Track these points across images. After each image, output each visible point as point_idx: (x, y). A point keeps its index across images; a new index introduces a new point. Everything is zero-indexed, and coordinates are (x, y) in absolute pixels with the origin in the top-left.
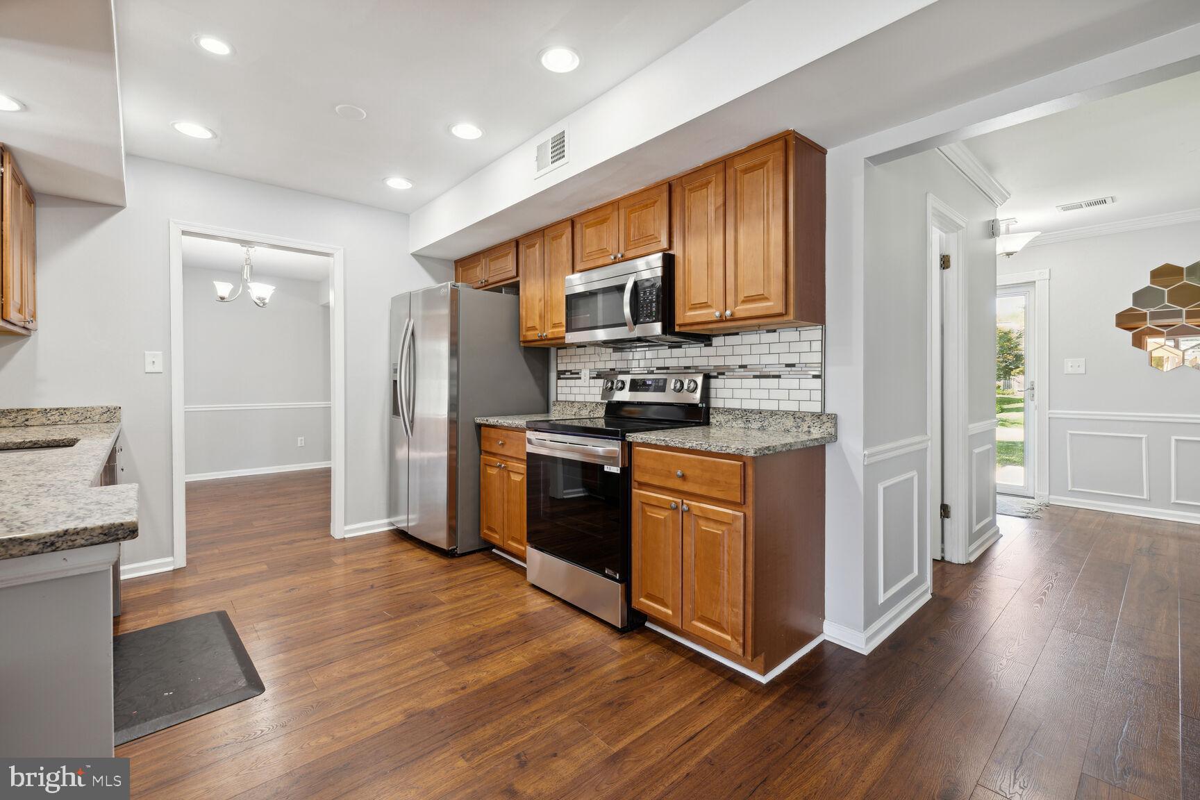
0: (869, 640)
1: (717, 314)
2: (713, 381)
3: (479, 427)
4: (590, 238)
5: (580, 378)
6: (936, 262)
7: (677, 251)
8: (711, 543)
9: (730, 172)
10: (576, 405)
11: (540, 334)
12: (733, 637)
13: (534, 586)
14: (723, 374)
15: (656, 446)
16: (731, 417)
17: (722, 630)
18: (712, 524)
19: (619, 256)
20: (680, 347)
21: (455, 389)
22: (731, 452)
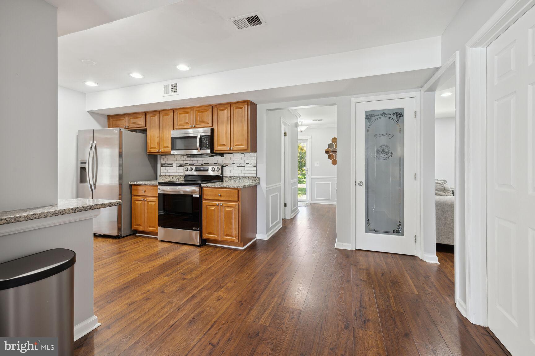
0: (268, 236)
1: (228, 148)
2: (224, 168)
3: (131, 186)
4: (181, 118)
5: (172, 167)
6: (283, 134)
7: (215, 127)
8: (229, 214)
9: (232, 108)
10: (170, 176)
11: (158, 150)
12: (235, 237)
13: (162, 241)
14: (228, 166)
15: (211, 187)
16: (230, 179)
17: (232, 236)
18: (229, 208)
19: (194, 126)
20: (213, 157)
21: (121, 171)
22: (235, 187)
